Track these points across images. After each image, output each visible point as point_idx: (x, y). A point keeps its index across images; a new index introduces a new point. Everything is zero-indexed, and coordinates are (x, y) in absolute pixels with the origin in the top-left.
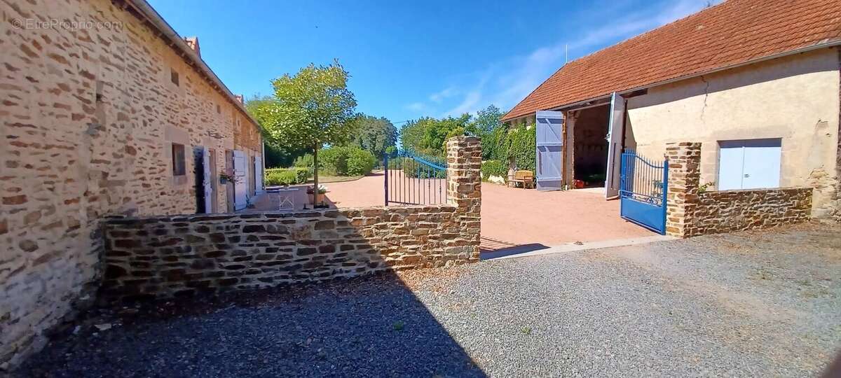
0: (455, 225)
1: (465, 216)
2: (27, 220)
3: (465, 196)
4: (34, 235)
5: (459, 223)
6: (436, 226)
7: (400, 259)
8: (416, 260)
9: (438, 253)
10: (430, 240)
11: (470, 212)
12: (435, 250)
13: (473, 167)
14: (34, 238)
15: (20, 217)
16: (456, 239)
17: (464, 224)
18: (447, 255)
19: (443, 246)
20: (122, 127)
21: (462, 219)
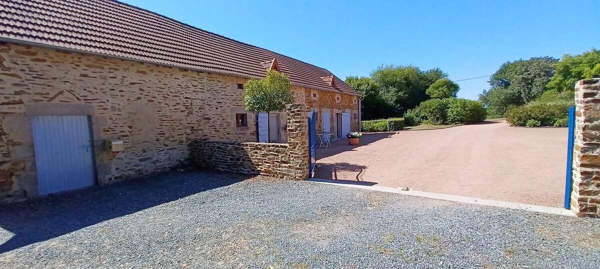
0: (288, 156)
1: (293, 152)
2: (165, 139)
3: (292, 140)
4: (167, 142)
5: (290, 155)
6: (278, 156)
7: (263, 170)
8: (269, 172)
9: (280, 170)
10: (276, 163)
11: (295, 149)
12: (278, 168)
13: (296, 122)
14: (168, 144)
15: (163, 138)
16: (289, 165)
17: (292, 156)
18: (284, 172)
19: (282, 167)
20: (201, 112)
21: (291, 153)
